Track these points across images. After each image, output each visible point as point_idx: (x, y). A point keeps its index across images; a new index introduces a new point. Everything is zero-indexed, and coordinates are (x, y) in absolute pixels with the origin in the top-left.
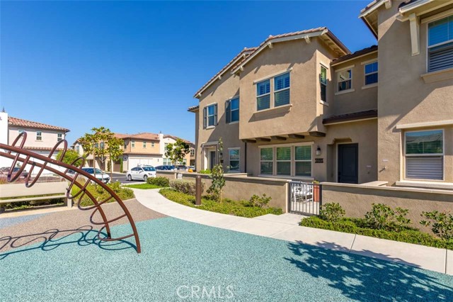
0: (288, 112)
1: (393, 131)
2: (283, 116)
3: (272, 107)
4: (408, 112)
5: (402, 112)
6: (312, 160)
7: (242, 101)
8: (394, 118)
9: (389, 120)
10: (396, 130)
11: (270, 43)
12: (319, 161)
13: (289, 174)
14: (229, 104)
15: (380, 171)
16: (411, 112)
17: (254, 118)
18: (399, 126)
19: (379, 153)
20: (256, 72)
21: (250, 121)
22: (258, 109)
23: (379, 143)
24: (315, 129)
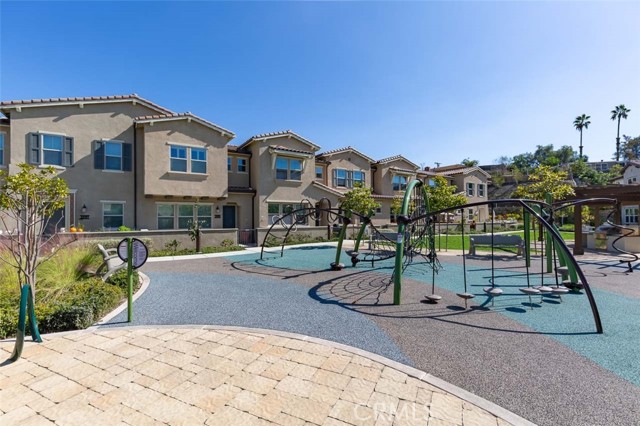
0: (205, 180)
1: (265, 203)
2: (201, 182)
3: (189, 172)
4: (271, 194)
5: (269, 193)
6: (212, 217)
8: (266, 196)
9: (264, 197)
11: (190, 118)
12: (217, 216)
14: (103, 146)
15: (260, 222)
17: (167, 176)
18: (268, 200)
20: (169, 134)
21: (162, 178)
22: (172, 169)
23: (260, 208)
24: (226, 196)
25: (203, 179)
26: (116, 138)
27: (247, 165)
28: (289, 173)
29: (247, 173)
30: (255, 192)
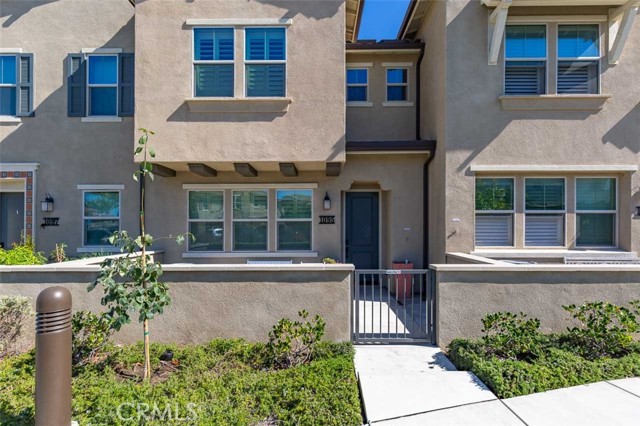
0: (282, 114)
1: (466, 174)
2: (271, 120)
3: (240, 94)
4: (485, 147)
5: (477, 146)
6: (314, 219)
7: (146, 62)
8: (467, 154)
9: (463, 156)
10: (469, 173)
12: (327, 220)
13: (264, 248)
14: (83, 66)
15: (449, 237)
16: (488, 148)
17: (185, 113)
18: (475, 167)
19: (447, 207)
21: (173, 118)
22: (198, 93)
23: (448, 192)
24: (341, 158)
25: (277, 111)
26: (107, 46)
27: (410, 84)
28: (552, 72)
29: (410, 103)
30: (432, 145)
